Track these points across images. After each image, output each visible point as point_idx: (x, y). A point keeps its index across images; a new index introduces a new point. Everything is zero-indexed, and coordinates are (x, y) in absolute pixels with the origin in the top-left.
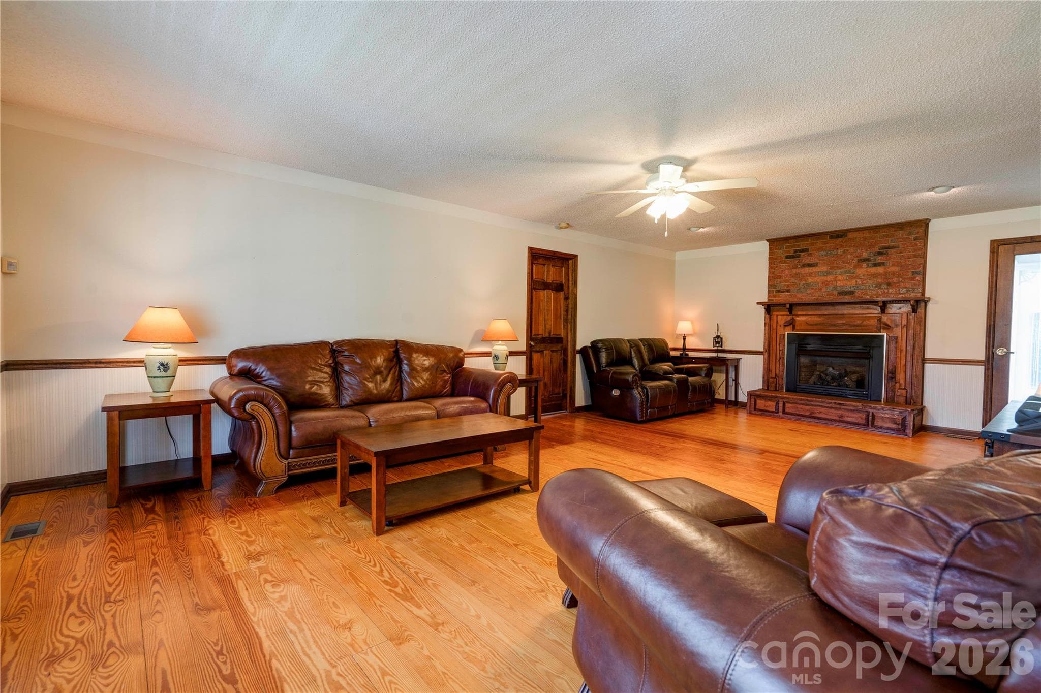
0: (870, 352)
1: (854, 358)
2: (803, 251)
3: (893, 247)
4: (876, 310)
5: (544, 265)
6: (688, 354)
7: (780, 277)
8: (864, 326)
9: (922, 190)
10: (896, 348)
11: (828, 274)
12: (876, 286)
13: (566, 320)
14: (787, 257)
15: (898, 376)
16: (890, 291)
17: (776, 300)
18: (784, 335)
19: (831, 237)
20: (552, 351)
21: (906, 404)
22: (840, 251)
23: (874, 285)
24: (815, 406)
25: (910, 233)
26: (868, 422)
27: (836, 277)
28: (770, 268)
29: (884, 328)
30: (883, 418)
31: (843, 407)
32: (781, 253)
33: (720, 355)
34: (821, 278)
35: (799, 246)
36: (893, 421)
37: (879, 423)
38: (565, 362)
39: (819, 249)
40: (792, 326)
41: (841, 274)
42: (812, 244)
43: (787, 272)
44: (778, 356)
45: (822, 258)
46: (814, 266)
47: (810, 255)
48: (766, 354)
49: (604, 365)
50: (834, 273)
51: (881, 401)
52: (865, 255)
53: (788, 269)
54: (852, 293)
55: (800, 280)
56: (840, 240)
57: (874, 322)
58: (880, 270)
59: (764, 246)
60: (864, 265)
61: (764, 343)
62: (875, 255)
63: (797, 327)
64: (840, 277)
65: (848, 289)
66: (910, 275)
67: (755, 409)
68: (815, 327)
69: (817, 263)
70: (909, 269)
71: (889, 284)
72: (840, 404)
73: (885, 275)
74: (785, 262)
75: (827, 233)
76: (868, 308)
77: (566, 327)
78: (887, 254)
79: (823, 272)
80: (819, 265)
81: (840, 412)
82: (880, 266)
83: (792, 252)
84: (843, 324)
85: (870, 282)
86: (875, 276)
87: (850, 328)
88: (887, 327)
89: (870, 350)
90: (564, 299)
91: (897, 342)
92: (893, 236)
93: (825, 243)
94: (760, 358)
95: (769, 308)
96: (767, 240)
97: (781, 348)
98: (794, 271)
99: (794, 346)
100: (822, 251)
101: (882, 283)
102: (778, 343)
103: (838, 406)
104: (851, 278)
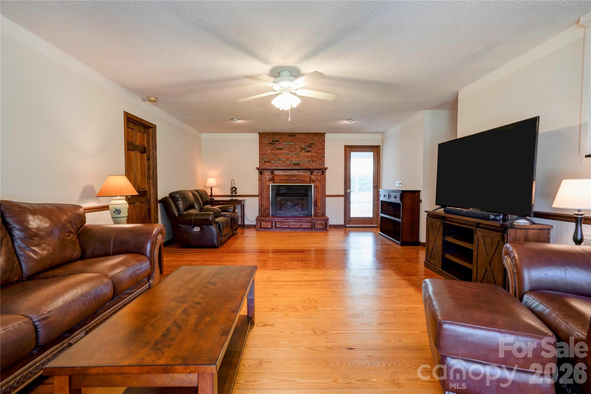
0: (307, 193)
1: (301, 196)
2: (276, 141)
3: (314, 144)
4: (309, 173)
5: (133, 129)
6: (214, 199)
7: (265, 154)
8: (304, 181)
9: (343, 120)
10: (317, 191)
11: (289, 154)
12: (308, 162)
13: (149, 177)
14: (269, 144)
15: (318, 204)
16: (314, 164)
17: (264, 167)
18: (269, 186)
19: (289, 136)
20: (141, 202)
21: (322, 216)
22: (293, 143)
23: (307, 161)
24: (290, 222)
25: (320, 139)
26: (312, 227)
27: (292, 156)
28: (260, 148)
29: (312, 182)
30: (318, 224)
31: (302, 221)
32: (266, 141)
33: (234, 198)
34: (285, 156)
35: (274, 138)
36: (322, 225)
37: (317, 227)
38: (149, 210)
39: (284, 141)
40: (273, 181)
41: (294, 155)
42: (281, 138)
43: (269, 151)
44: (266, 197)
45: (285, 146)
46: (282, 149)
47: (280, 143)
48: (260, 196)
49: (182, 210)
50: (291, 154)
51: (312, 216)
52: (303, 146)
53: (269, 150)
54: (298, 164)
55: (276, 156)
56: (293, 137)
57: (308, 179)
58: (309, 154)
59: (256, 136)
60: (303, 151)
61: (259, 190)
62: (307, 147)
63: (275, 181)
64: (293, 156)
65: (297, 162)
66: (320, 157)
67: (261, 228)
68: (283, 181)
69: (283, 148)
70: (320, 155)
71: (313, 161)
72: (301, 220)
73: (311, 157)
74: (268, 146)
75: (287, 133)
76: (306, 172)
77: (149, 183)
78: (311, 147)
79: (286, 153)
80: (284, 149)
81: (301, 223)
82: (309, 152)
83: (271, 141)
84: (296, 180)
85: (306, 159)
86: (307, 157)
87: (299, 182)
88: (313, 181)
89: (307, 192)
90: (147, 160)
91: (317, 188)
92: (314, 138)
93: (286, 138)
94: (257, 199)
95: (261, 171)
96: (259, 133)
97: (268, 193)
98: (273, 151)
99: (275, 192)
100: (285, 142)
101: (311, 160)
102: (266, 190)
103: (300, 221)
104: (298, 157)
